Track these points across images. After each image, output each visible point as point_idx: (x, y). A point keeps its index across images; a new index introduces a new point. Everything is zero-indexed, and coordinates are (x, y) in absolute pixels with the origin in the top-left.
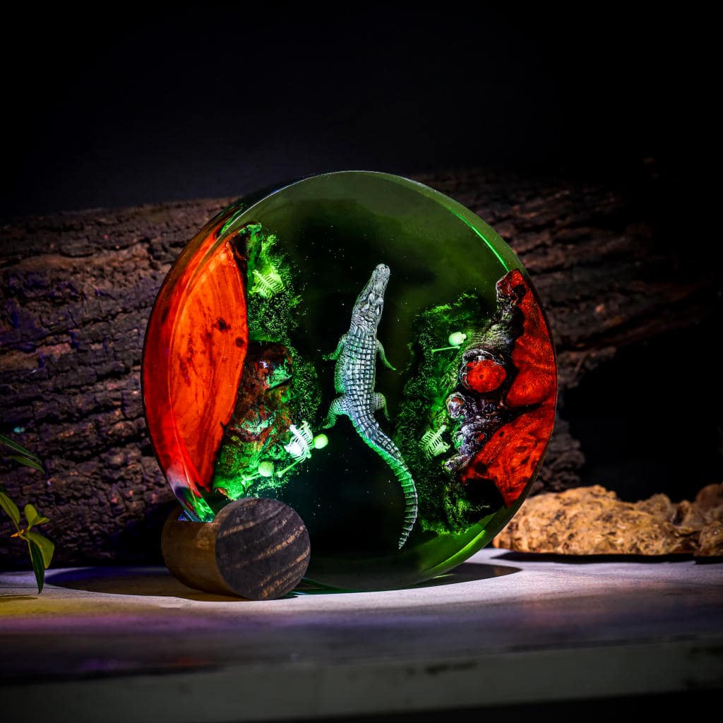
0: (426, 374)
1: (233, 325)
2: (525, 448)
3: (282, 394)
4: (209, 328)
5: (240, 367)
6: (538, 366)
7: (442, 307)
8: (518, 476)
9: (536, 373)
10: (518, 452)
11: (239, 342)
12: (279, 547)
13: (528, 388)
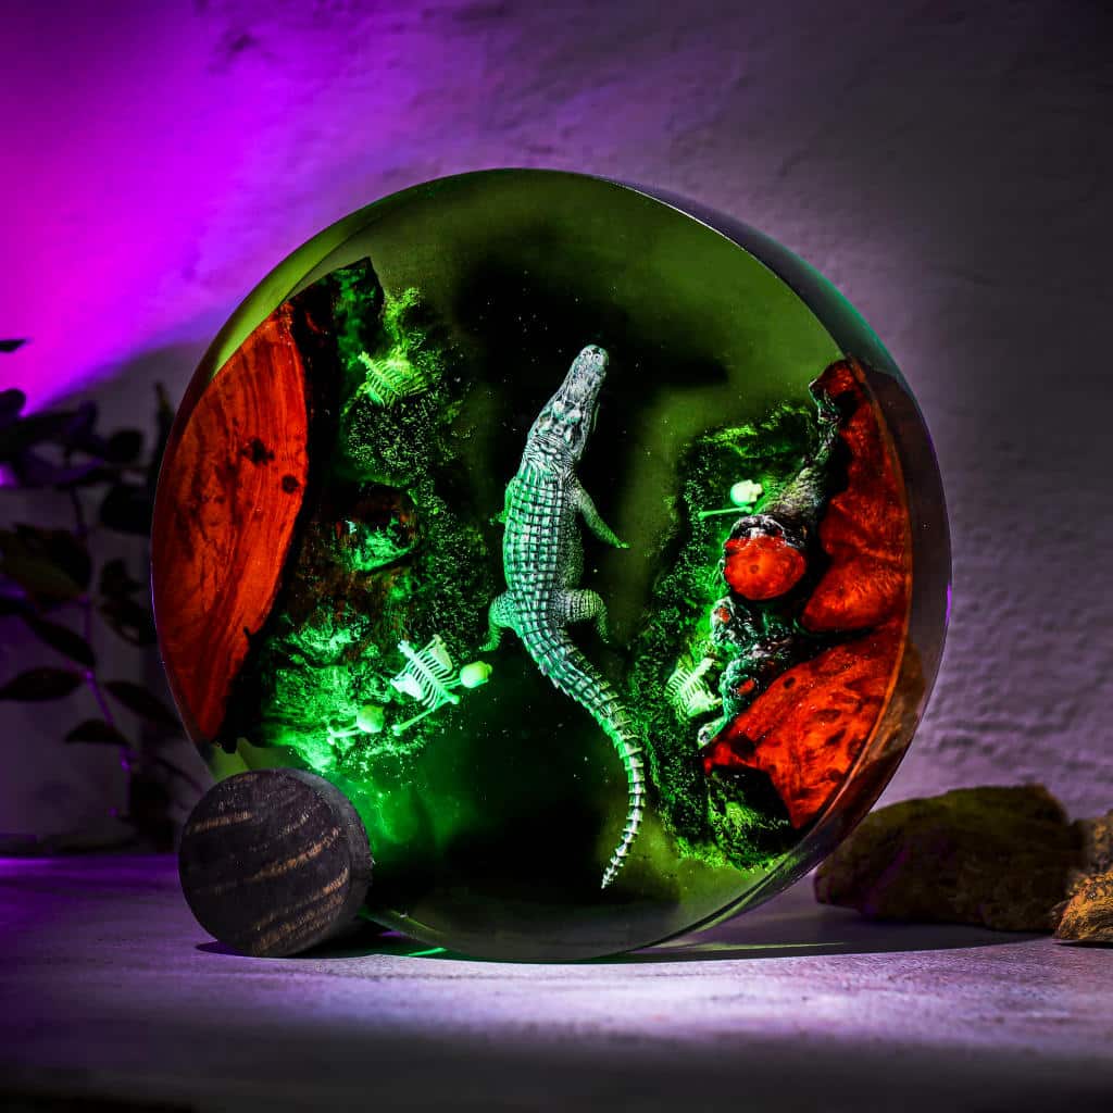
0: (690, 559)
1: (279, 452)
2: (837, 714)
3: (395, 582)
4: (233, 457)
5: (289, 529)
6: (872, 553)
7: (737, 431)
8: (819, 768)
9: (867, 566)
10: (822, 720)
11: (289, 484)
12: (292, 863)
13: (848, 595)
